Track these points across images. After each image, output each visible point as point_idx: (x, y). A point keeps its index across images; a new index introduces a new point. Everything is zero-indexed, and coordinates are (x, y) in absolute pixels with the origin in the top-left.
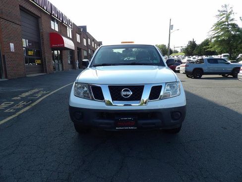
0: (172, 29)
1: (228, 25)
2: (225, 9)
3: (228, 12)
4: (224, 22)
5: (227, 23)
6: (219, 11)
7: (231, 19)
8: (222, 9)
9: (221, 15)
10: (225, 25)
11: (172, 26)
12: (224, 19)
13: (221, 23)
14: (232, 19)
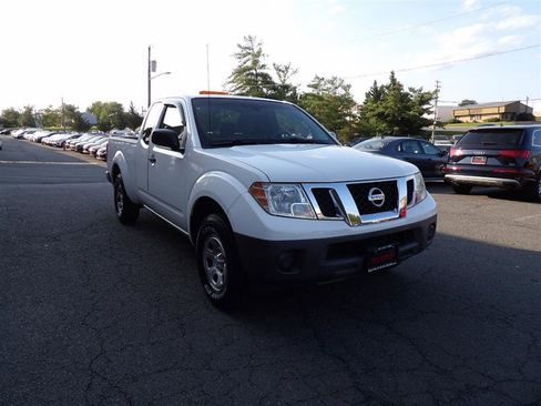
0: (154, 70)
1: (257, 75)
2: (249, 44)
3: (256, 50)
4: (250, 69)
5: (254, 71)
6: (239, 46)
7: (261, 64)
8: (244, 44)
9: (245, 56)
10: (252, 74)
11: (154, 62)
12: (249, 64)
13: (245, 70)
14: (263, 66)
